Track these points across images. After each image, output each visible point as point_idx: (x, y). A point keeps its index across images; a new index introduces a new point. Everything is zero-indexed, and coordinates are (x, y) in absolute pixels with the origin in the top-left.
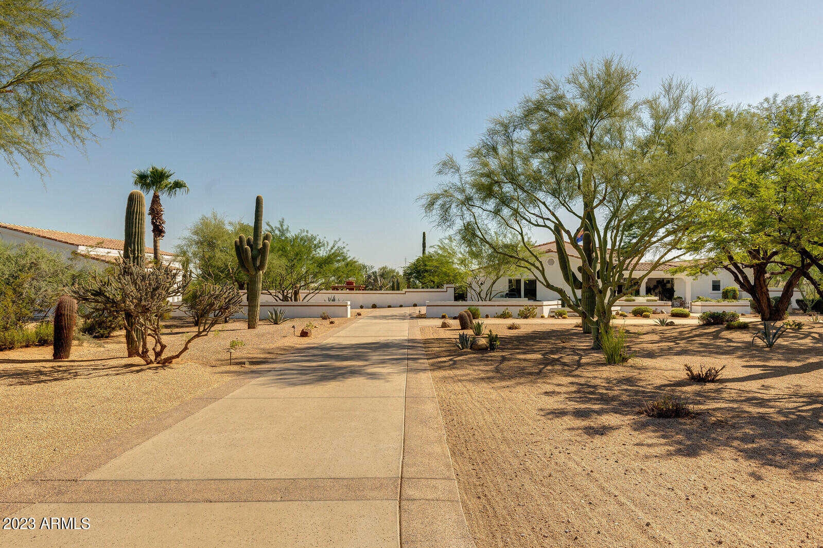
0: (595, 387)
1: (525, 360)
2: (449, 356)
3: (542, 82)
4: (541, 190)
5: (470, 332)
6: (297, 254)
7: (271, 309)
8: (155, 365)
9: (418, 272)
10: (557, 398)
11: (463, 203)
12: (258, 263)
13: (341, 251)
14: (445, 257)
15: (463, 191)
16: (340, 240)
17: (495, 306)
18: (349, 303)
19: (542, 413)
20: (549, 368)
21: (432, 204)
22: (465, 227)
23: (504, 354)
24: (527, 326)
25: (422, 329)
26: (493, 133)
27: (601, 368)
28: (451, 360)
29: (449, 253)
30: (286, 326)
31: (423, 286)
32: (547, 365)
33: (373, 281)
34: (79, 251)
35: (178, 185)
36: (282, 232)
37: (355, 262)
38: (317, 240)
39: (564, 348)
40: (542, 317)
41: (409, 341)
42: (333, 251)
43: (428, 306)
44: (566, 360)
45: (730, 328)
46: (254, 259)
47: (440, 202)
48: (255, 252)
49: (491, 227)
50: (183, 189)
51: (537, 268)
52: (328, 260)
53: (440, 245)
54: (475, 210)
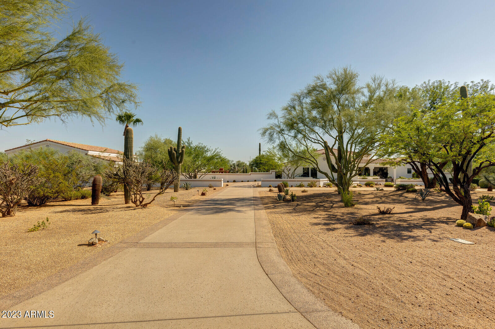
0: (336, 216)
1: (307, 205)
2: (272, 204)
3: (315, 77)
4: (317, 126)
5: (283, 194)
6: (197, 155)
7: (184, 182)
8: (140, 207)
9: (257, 164)
10: (319, 219)
11: (280, 133)
12: (179, 160)
13: (219, 154)
14: (271, 157)
15: (279, 127)
16: (218, 148)
17: (296, 181)
18: (222, 179)
19: (311, 224)
20: (318, 208)
21: (264, 133)
22: (280, 143)
23: (298, 203)
24: (311, 191)
25: (260, 192)
26: (293, 100)
27: (341, 209)
28: (273, 205)
29: (273, 155)
30: (192, 191)
31: (259, 171)
32: (317, 207)
33: (233, 168)
34: (89, 154)
35: (138, 121)
36: (189, 144)
37: (226, 159)
38: (207, 148)
39: (327, 201)
40: (320, 187)
41: (254, 197)
42: (214, 154)
43: (262, 181)
44: (327, 205)
45: (408, 192)
46: (177, 158)
47: (269, 132)
48: (178, 155)
49: (293, 144)
50: (140, 123)
51: (315, 163)
52: (212, 158)
53: (269, 151)
54: (285, 136)
